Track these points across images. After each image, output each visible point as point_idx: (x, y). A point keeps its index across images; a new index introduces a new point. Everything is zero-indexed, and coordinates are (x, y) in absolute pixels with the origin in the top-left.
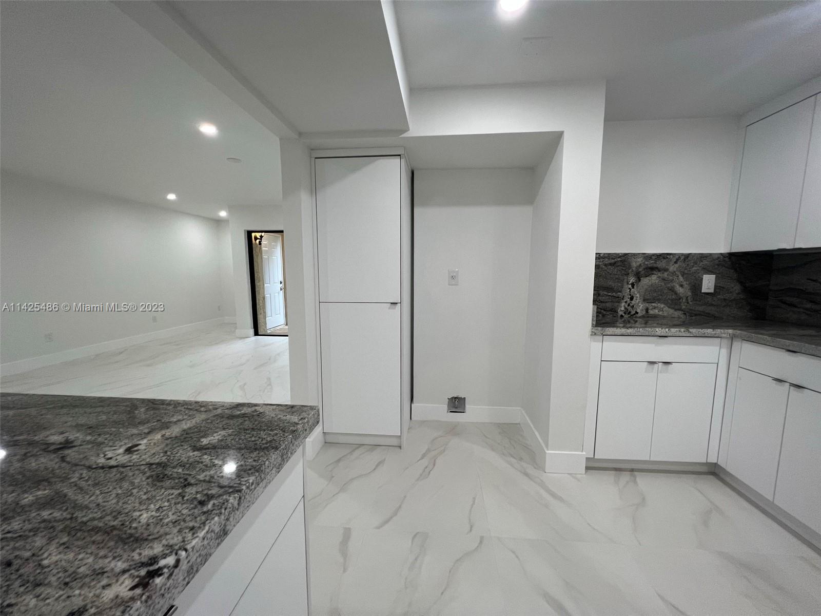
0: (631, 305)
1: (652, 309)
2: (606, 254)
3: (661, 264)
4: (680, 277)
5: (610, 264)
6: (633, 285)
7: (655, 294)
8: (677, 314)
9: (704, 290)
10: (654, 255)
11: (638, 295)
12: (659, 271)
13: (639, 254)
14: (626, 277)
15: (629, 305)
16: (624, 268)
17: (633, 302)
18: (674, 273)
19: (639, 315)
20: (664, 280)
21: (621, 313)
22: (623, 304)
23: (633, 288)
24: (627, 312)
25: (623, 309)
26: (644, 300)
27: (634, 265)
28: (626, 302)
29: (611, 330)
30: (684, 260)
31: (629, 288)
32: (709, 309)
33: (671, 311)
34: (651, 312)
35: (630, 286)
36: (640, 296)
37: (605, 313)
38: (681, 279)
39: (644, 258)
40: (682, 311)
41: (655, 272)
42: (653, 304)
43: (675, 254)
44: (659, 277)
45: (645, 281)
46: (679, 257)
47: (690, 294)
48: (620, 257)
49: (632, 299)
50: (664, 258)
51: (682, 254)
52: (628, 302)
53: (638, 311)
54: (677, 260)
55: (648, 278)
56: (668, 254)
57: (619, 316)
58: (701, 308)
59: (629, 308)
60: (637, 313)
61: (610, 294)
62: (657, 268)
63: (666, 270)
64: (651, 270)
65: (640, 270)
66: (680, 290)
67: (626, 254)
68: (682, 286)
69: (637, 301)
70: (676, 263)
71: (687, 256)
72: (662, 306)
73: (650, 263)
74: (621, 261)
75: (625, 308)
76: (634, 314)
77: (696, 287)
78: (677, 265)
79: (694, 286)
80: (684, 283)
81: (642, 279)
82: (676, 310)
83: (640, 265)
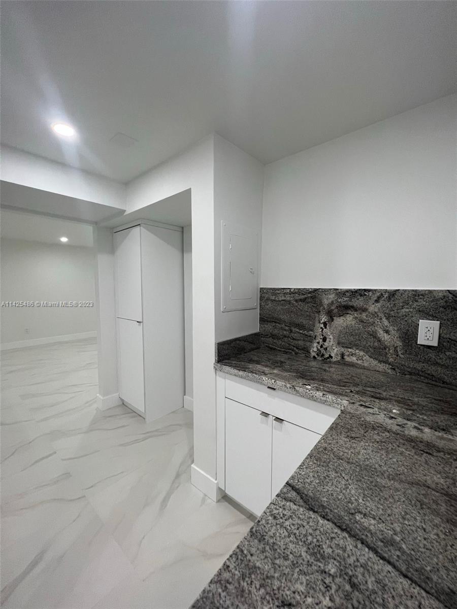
0: (325, 347)
1: (348, 356)
2: (297, 289)
3: (358, 302)
4: (384, 319)
5: (301, 300)
6: (325, 324)
7: (352, 339)
8: (382, 367)
9: (421, 340)
10: (347, 291)
11: (331, 337)
12: (356, 310)
13: (330, 289)
14: (317, 315)
15: (321, 347)
16: (315, 305)
17: (326, 344)
18: (375, 315)
19: (334, 359)
20: (362, 322)
21: (313, 354)
22: (315, 345)
23: (326, 328)
24: (319, 353)
25: (315, 349)
26: (339, 343)
27: (326, 302)
28: (318, 343)
30: (389, 298)
31: (321, 328)
32: (432, 370)
33: (375, 363)
34: (347, 359)
35: (322, 326)
36: (334, 338)
37: (297, 350)
38: (386, 323)
39: (337, 294)
40: (389, 364)
41: (350, 312)
42: (350, 350)
43: (375, 290)
44: (356, 318)
45: (339, 322)
46: (382, 295)
47: (399, 343)
48: (310, 293)
49: (324, 340)
50: (361, 296)
51: (386, 291)
52: (321, 343)
53: (333, 355)
54: (379, 298)
55: (342, 318)
56: (365, 290)
57: (312, 357)
58: (419, 366)
59: (322, 350)
60: (331, 357)
61: (301, 332)
62: (352, 307)
63: (365, 310)
64: (345, 309)
65: (333, 308)
66: (385, 337)
67: (316, 290)
68: (387, 332)
69: (331, 342)
70: (377, 301)
71: (393, 294)
72: (362, 353)
73: (344, 300)
74: (311, 297)
75: (318, 350)
76: (328, 358)
77: (409, 336)
78: (378, 305)
79: (406, 334)
80: (391, 328)
81: (335, 318)
82: (380, 362)
83: (332, 302)
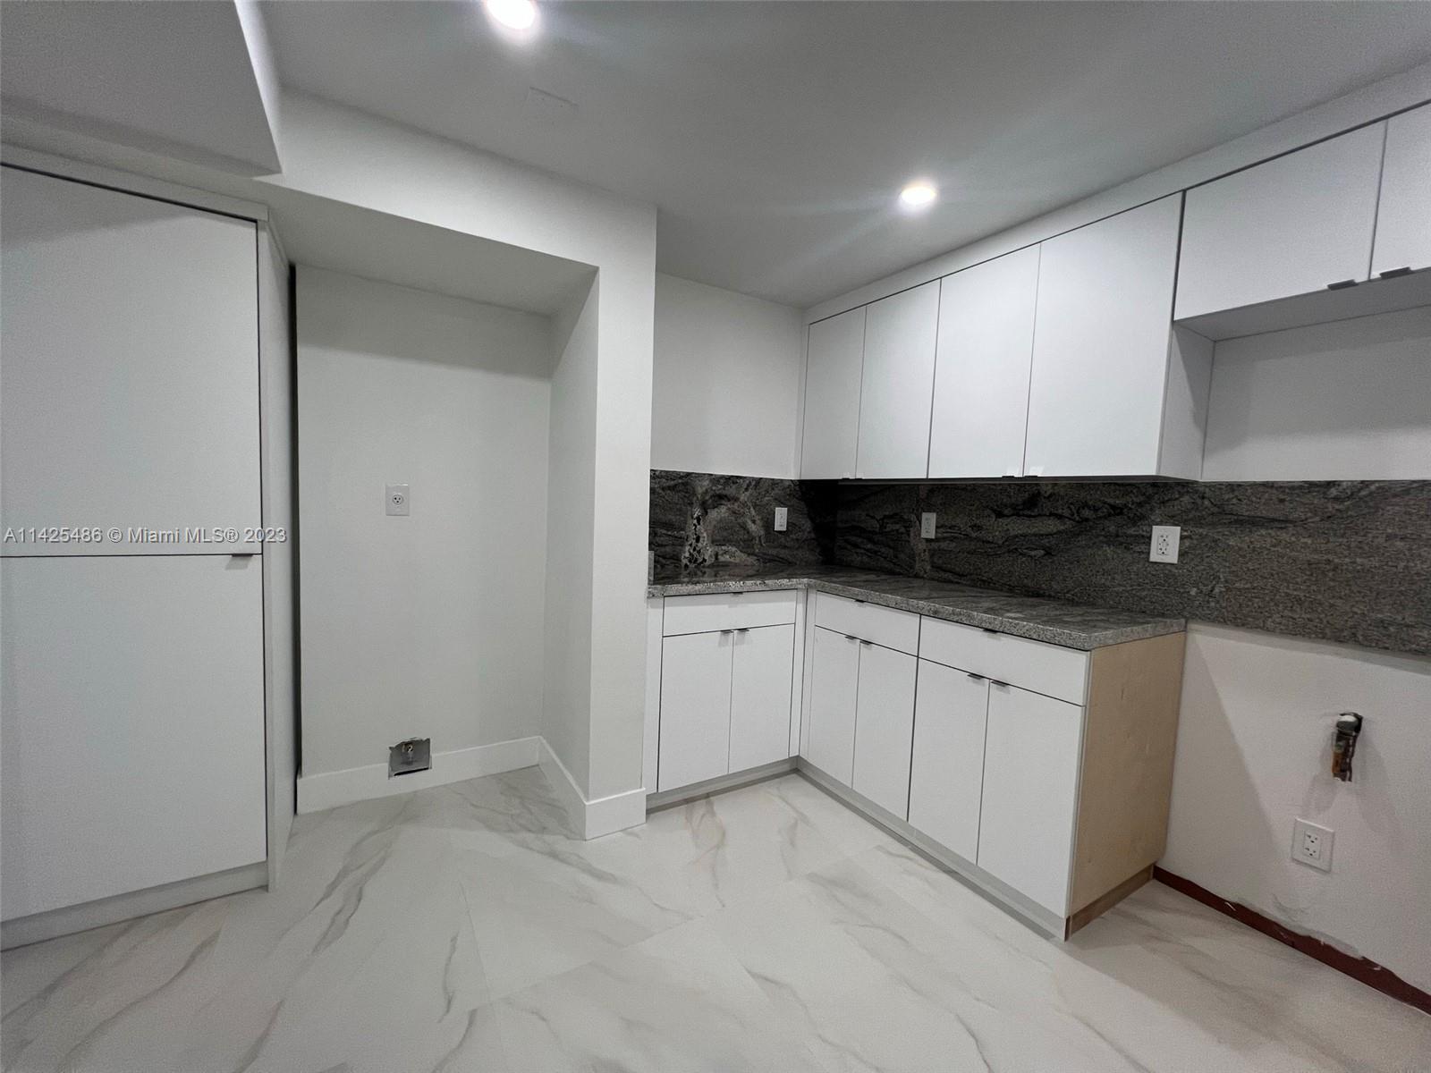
0: (698, 549)
1: (722, 555)
2: (665, 471)
3: (731, 491)
4: (752, 509)
5: (669, 488)
6: (698, 519)
7: (725, 534)
8: (751, 560)
9: (777, 528)
10: (723, 477)
11: (705, 535)
12: (729, 500)
13: (704, 474)
14: (689, 508)
15: (694, 550)
16: (687, 495)
17: (699, 545)
18: (744, 505)
19: (707, 563)
20: (735, 513)
21: (685, 561)
22: (687, 548)
23: (699, 524)
24: (692, 559)
25: (687, 555)
26: (713, 542)
27: (700, 490)
28: (691, 545)
29: (674, 588)
30: (756, 486)
31: (694, 525)
32: (784, 553)
33: (744, 556)
34: (721, 559)
35: (695, 521)
36: (708, 536)
37: (664, 561)
38: (753, 513)
39: (711, 481)
40: (756, 555)
41: (723, 502)
42: (723, 547)
43: (745, 477)
44: (729, 509)
45: (713, 514)
46: (750, 482)
47: (762, 532)
48: (681, 478)
49: (698, 540)
50: (733, 483)
51: (753, 479)
52: (693, 545)
53: (707, 558)
54: (748, 486)
55: (716, 510)
56: (737, 477)
57: (683, 566)
58: (774, 552)
59: (695, 553)
60: (704, 560)
61: (669, 533)
62: (726, 496)
63: (736, 499)
64: (720, 498)
65: (707, 498)
66: (752, 527)
67: (688, 474)
68: (754, 522)
69: (704, 541)
70: (746, 489)
71: (758, 481)
72: (734, 549)
73: (718, 488)
74: (683, 483)
75: (690, 554)
76: (702, 563)
77: (769, 523)
78: (747, 493)
79: (766, 522)
80: (757, 518)
81: (709, 511)
82: (749, 555)
83: (707, 490)
